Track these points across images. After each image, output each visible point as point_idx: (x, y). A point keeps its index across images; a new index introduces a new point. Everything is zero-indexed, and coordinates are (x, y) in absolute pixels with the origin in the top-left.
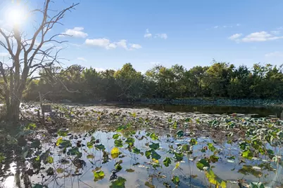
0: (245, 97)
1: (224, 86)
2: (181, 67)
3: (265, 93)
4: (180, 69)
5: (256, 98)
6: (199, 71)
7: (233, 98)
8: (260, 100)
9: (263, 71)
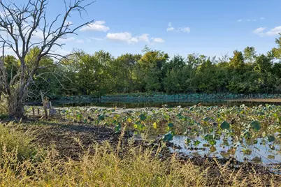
0: (182, 92)
1: (160, 80)
2: (108, 54)
3: (201, 87)
4: (106, 57)
5: (193, 92)
6: (129, 59)
7: (170, 92)
8: (196, 94)
9: (197, 63)
